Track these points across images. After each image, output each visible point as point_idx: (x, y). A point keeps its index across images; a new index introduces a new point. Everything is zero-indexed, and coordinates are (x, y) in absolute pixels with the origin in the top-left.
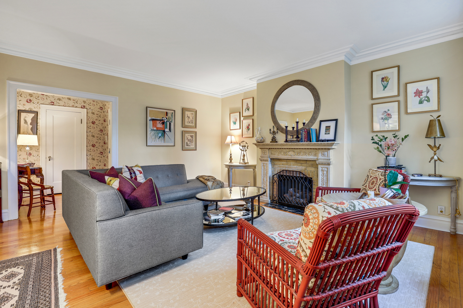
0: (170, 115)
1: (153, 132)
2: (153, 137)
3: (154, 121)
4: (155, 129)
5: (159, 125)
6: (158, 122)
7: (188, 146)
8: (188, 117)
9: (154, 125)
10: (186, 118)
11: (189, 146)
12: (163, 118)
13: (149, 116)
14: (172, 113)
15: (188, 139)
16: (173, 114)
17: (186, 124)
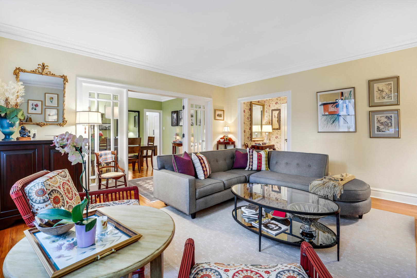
0: (347, 95)
1: (325, 117)
2: (325, 123)
3: (325, 105)
4: (327, 113)
5: (331, 109)
6: (330, 106)
7: (380, 131)
8: (379, 90)
9: (325, 110)
10: (375, 93)
11: (383, 131)
12: (337, 100)
13: (320, 101)
14: (351, 91)
15: (381, 121)
16: (352, 93)
17: (376, 101)
